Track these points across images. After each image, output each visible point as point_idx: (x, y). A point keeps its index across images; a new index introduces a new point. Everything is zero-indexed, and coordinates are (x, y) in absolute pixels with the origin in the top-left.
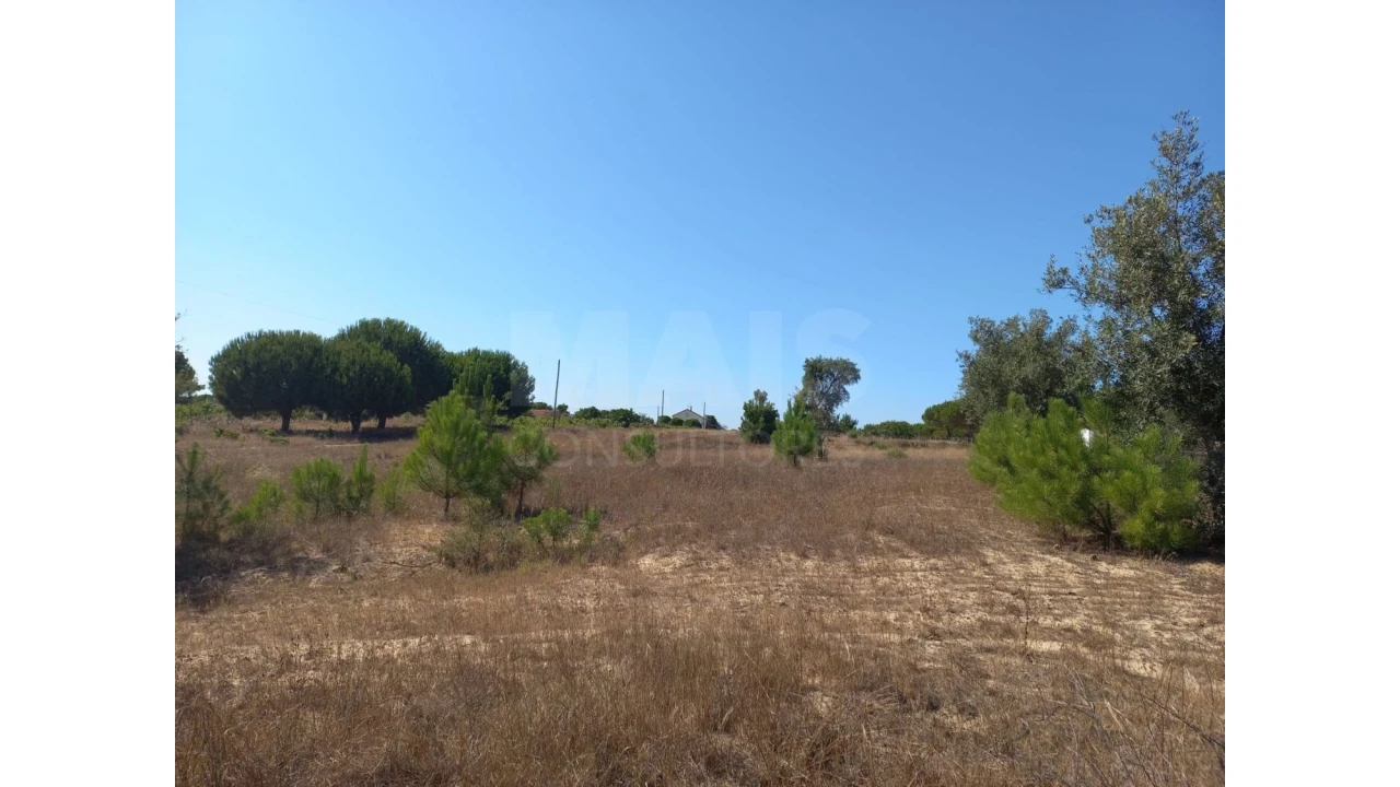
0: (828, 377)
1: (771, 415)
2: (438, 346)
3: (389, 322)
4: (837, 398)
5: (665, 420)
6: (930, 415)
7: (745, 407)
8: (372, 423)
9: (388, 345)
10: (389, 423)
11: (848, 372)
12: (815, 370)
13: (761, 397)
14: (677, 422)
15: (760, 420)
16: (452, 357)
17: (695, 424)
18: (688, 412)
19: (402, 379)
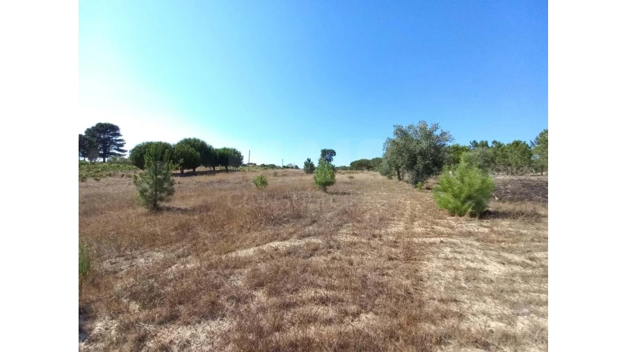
0: (328, 155)
1: (312, 165)
2: (211, 147)
4: (330, 160)
5: (284, 167)
6: (352, 164)
7: (305, 163)
8: (190, 170)
9: (192, 146)
10: (197, 169)
11: (333, 153)
12: (324, 153)
13: (309, 160)
14: (288, 167)
15: (309, 167)
17: (292, 168)
18: (290, 164)
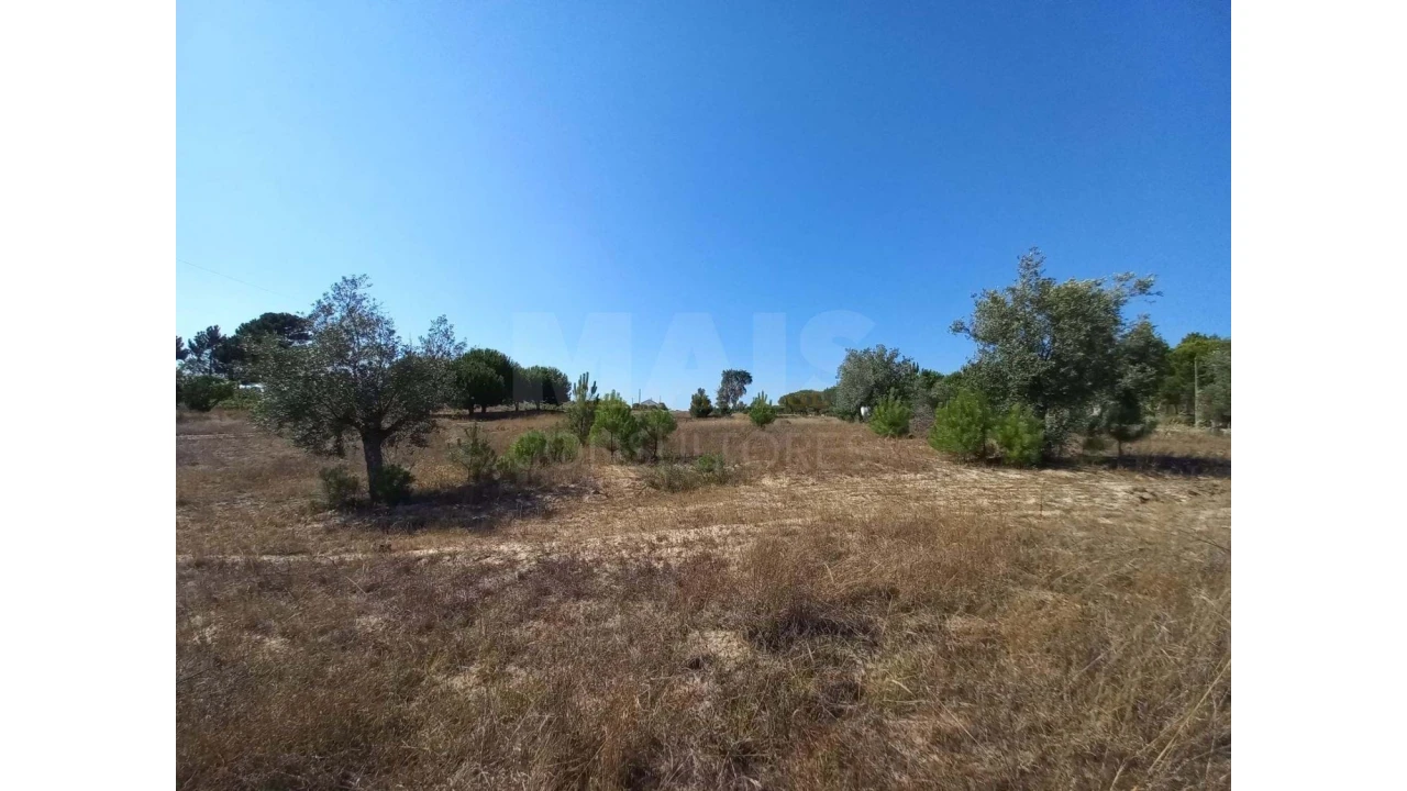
0: (736, 380)
1: (706, 402)
2: (517, 364)
3: (488, 351)
4: (739, 392)
6: (782, 400)
7: (693, 397)
8: (479, 410)
9: (488, 363)
10: (488, 410)
11: (745, 378)
12: (729, 376)
13: (701, 391)
14: (644, 407)
15: (701, 408)
16: (525, 371)
18: (650, 401)
19: (499, 383)
